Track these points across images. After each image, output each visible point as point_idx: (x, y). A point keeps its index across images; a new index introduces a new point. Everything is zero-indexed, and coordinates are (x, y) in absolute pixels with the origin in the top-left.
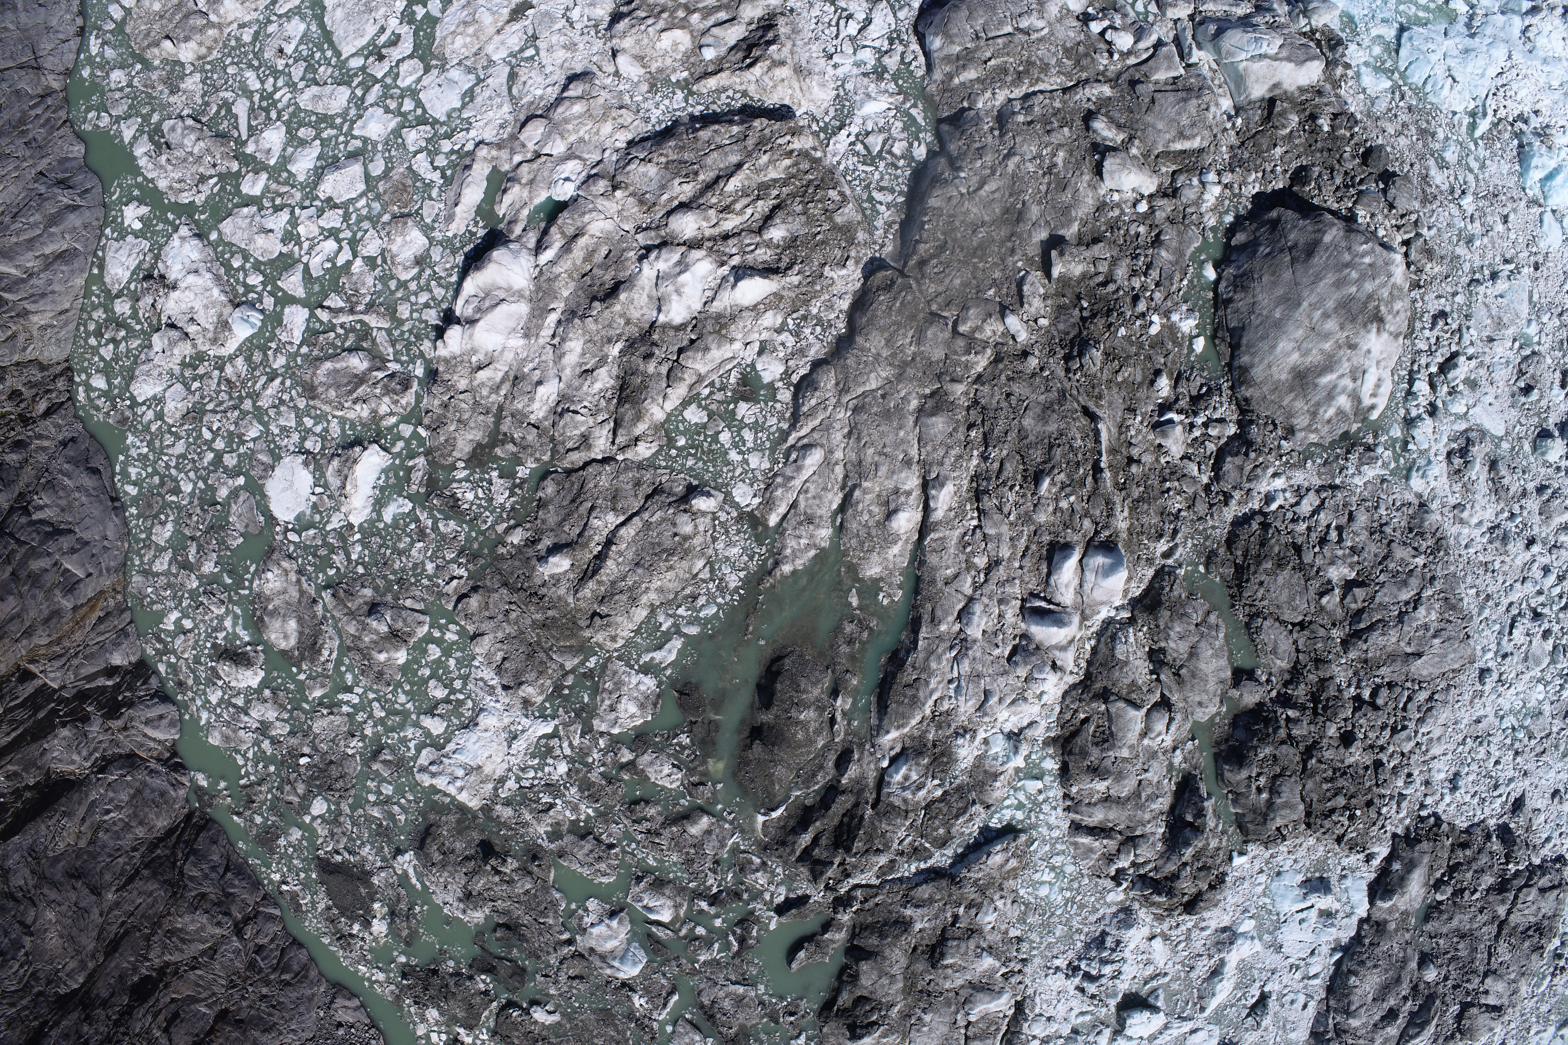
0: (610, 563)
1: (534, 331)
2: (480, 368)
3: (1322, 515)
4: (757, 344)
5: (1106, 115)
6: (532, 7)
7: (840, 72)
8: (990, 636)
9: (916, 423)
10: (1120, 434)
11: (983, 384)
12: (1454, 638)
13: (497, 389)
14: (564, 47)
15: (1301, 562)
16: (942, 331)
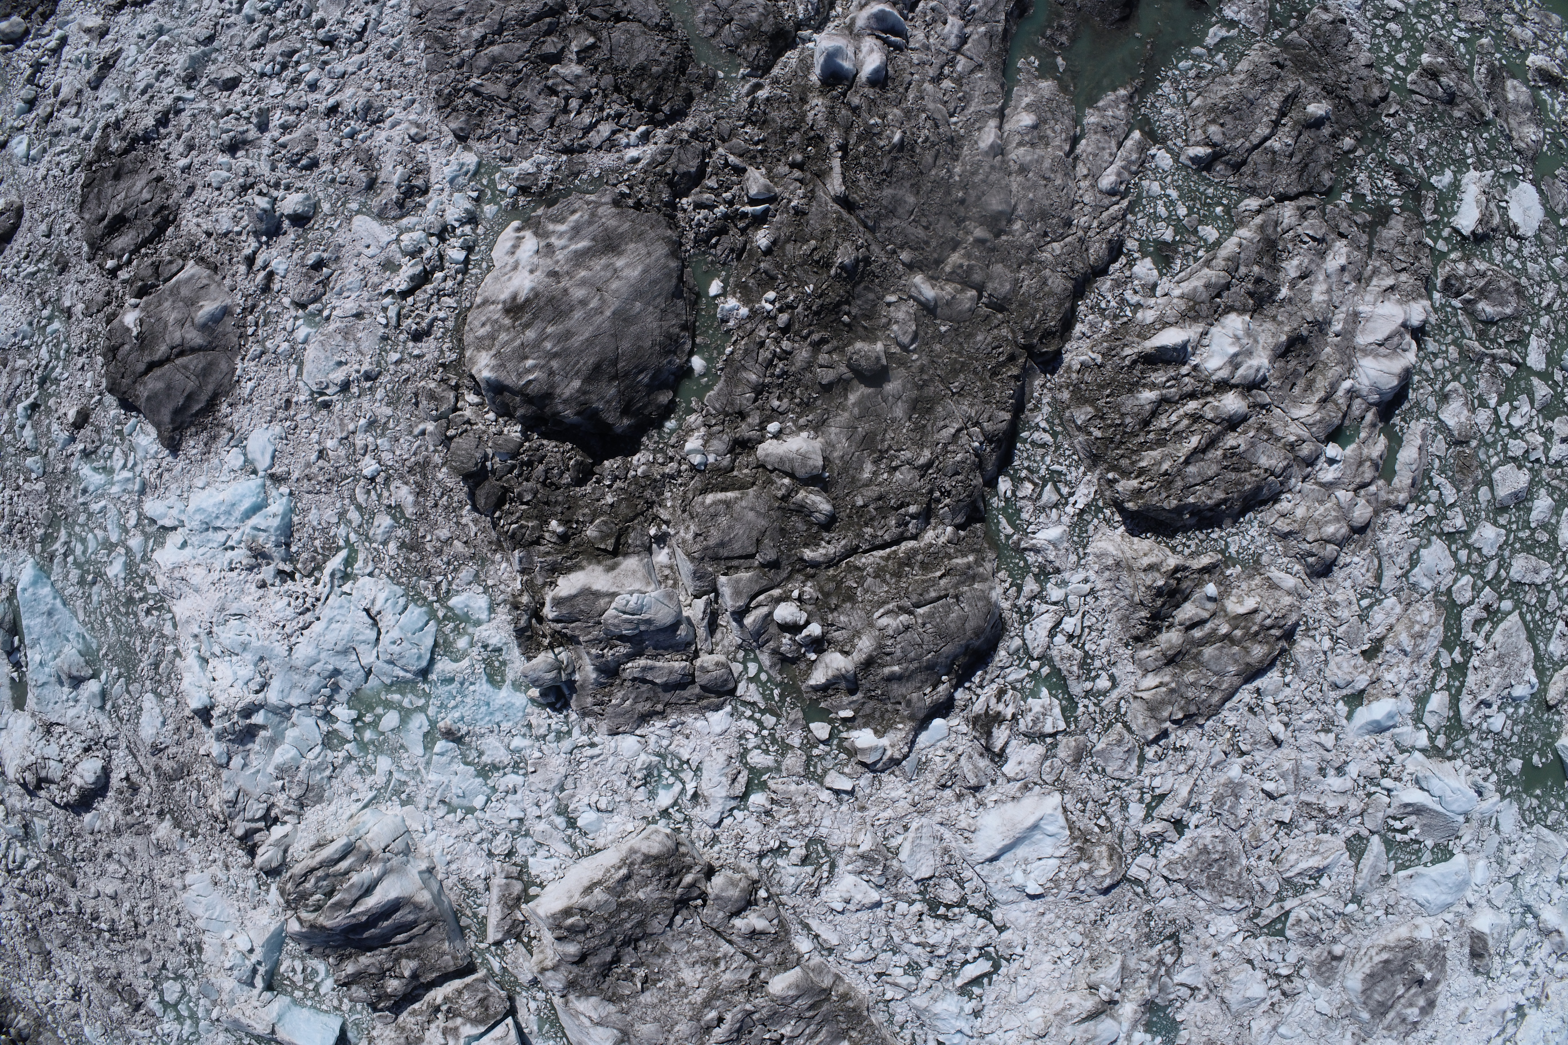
0: (1276, 105)
1: (1350, 319)
2: (1392, 288)
3: (587, 121)
4: (1158, 294)
5: (811, 524)
6: (1363, 653)
7: (1081, 575)
8: (938, 17)
9: (1015, 208)
10: (812, 191)
11: (953, 239)
12: (438, 12)
13: (1376, 271)
14: (1336, 604)
15: (615, 75)
16: (995, 289)
